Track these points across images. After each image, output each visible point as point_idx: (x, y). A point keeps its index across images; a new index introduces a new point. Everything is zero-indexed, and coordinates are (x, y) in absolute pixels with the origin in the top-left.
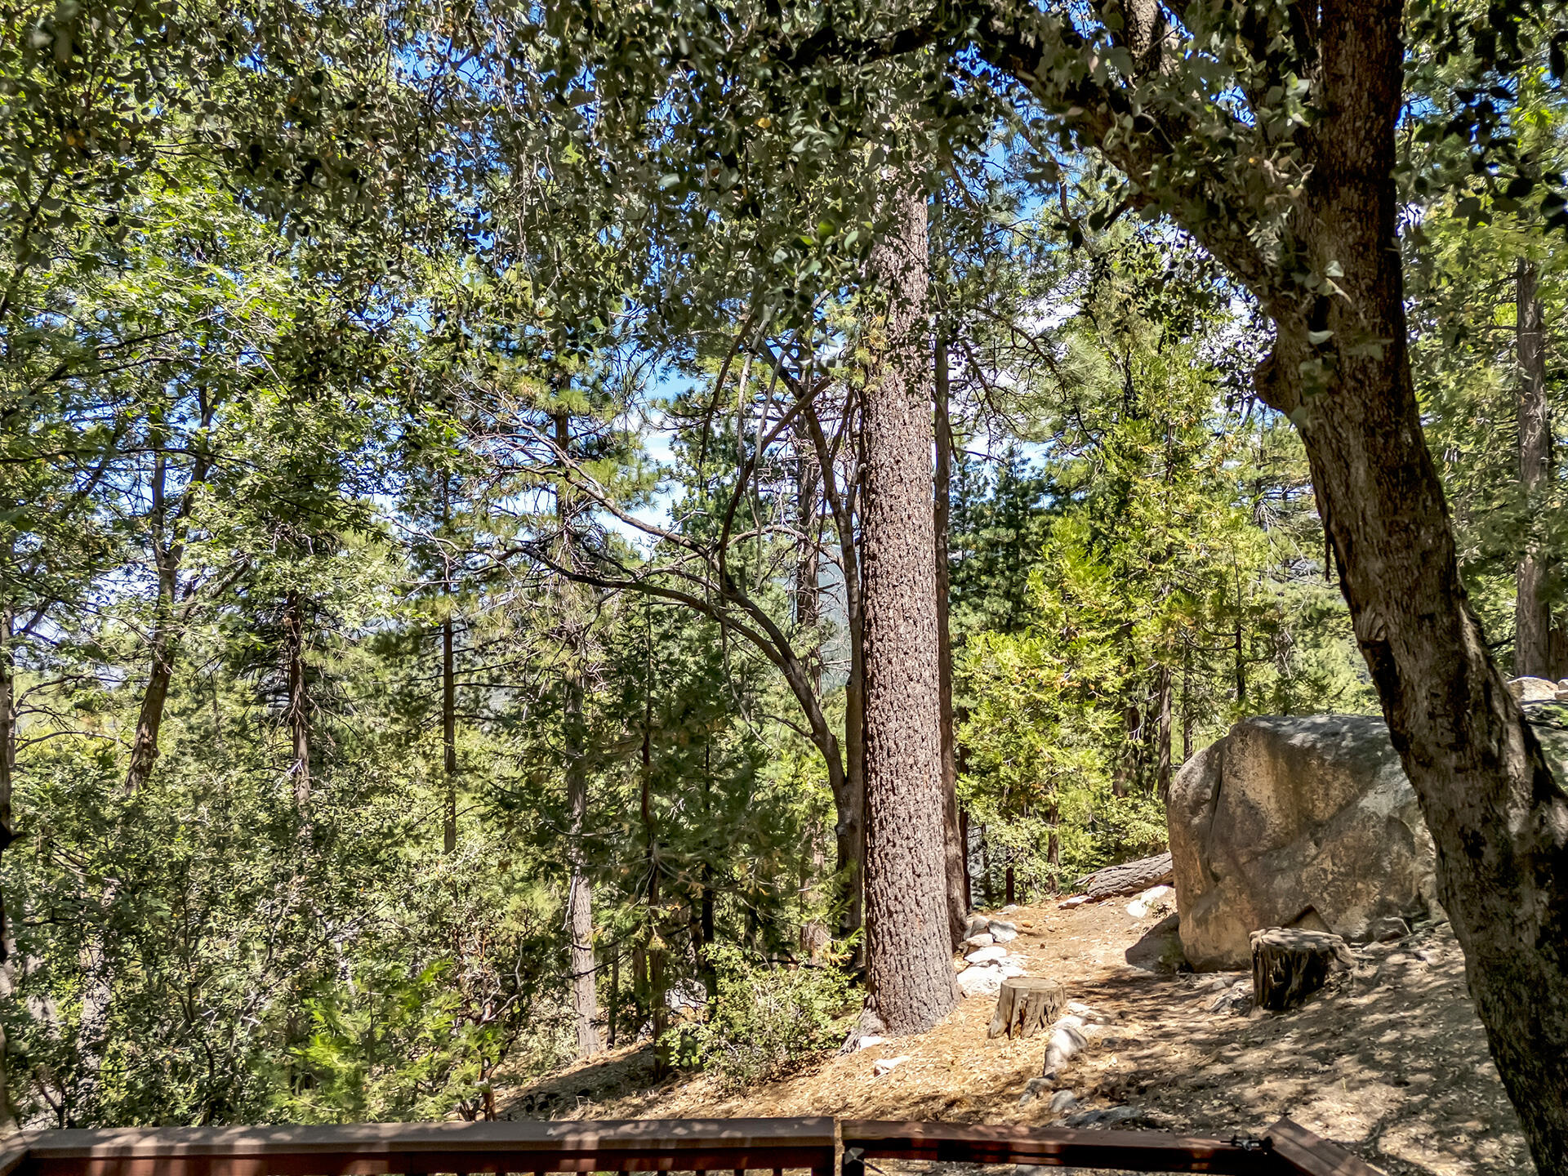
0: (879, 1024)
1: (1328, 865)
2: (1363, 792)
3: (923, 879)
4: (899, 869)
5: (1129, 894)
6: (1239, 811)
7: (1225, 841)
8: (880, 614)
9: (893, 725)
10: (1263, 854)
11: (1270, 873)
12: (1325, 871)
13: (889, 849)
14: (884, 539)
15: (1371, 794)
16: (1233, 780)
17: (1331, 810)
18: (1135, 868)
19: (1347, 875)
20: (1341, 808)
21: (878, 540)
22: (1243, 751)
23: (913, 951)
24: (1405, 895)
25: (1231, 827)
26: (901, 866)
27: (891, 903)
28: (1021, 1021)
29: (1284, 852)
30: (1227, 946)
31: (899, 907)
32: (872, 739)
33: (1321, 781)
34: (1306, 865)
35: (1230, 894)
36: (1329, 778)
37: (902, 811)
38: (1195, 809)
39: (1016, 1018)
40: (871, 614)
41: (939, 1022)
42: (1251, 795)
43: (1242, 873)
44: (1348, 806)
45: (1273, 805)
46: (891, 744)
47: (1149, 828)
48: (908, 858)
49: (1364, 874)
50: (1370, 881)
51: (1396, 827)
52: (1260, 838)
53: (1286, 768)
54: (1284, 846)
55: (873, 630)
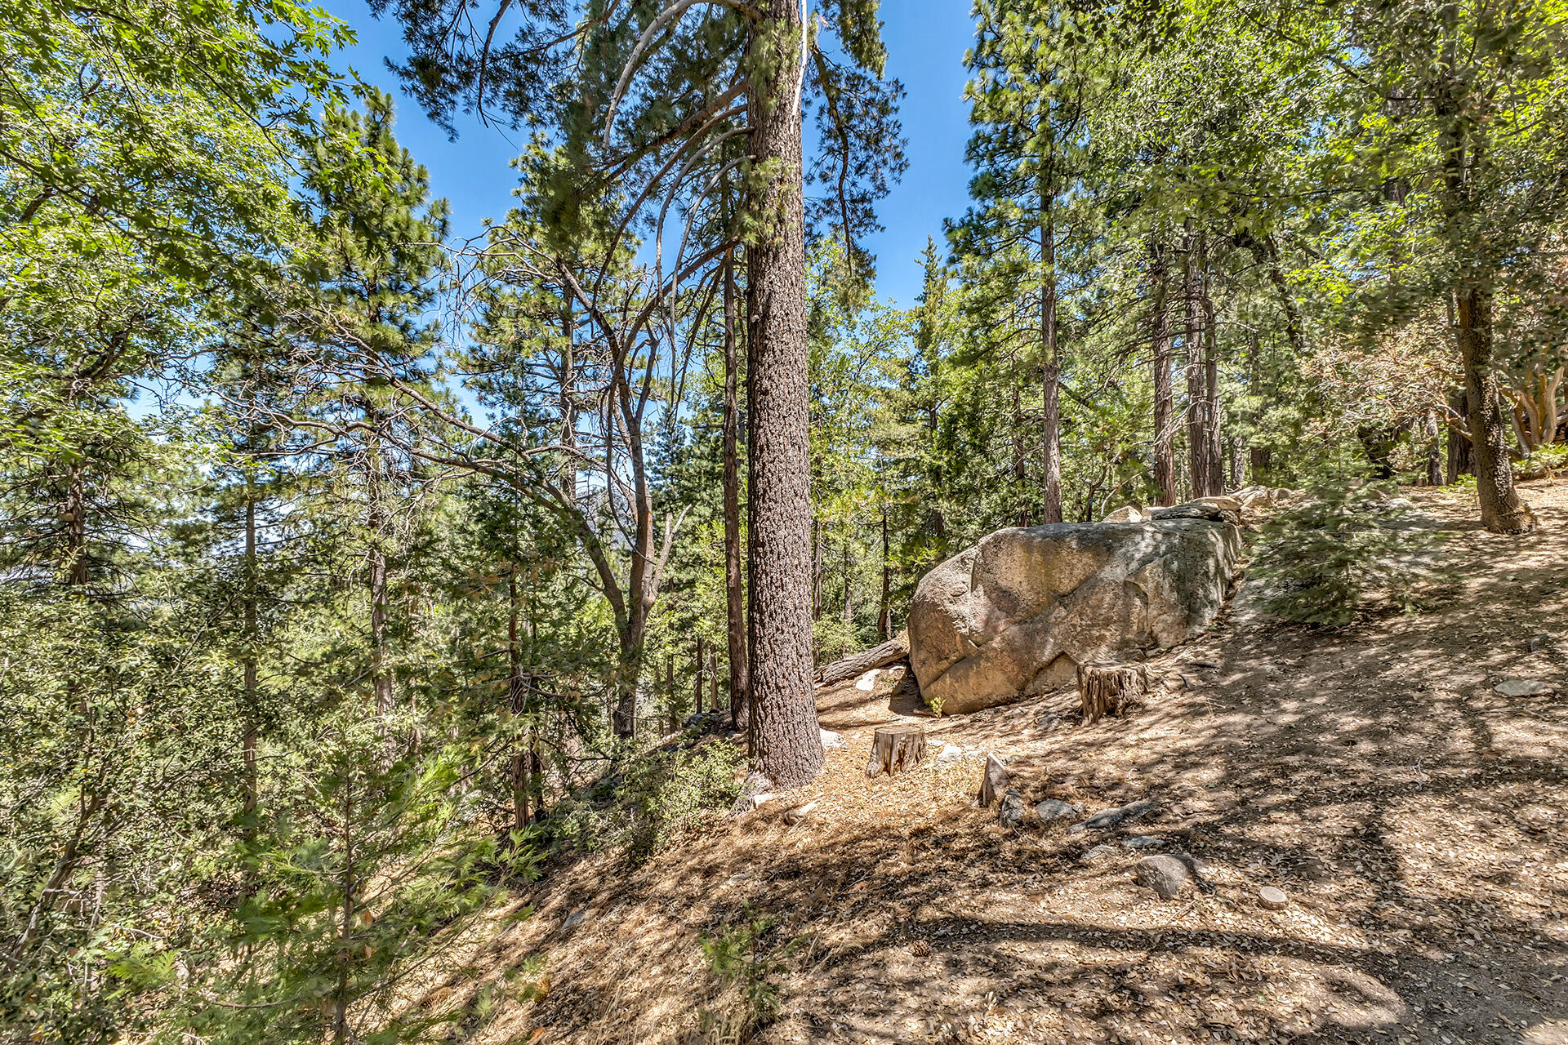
0: (768, 783)
1: (1077, 621)
2: (1101, 567)
4: (786, 652)
5: (852, 678)
6: (994, 595)
8: (772, 440)
9: (783, 532)
10: (1019, 624)
12: (1074, 626)
13: (778, 636)
14: (776, 378)
15: (1107, 568)
16: (984, 575)
17: (1075, 584)
18: (855, 660)
19: (1092, 626)
20: (1082, 582)
21: (770, 378)
22: (995, 552)
23: (798, 718)
26: (788, 649)
27: (779, 681)
28: (901, 761)
29: (1037, 620)
31: (786, 683)
32: (763, 545)
33: (1068, 564)
34: (1057, 624)
35: (992, 654)
36: (1074, 561)
37: (789, 604)
39: (895, 758)
40: (763, 440)
41: (818, 773)
43: (1003, 637)
44: (1089, 579)
45: (1025, 587)
46: (781, 548)
48: (794, 642)
49: (1107, 622)
50: (1113, 627)
51: (1130, 587)
52: (1015, 610)
53: (1039, 558)
54: (1036, 614)
55: (765, 454)
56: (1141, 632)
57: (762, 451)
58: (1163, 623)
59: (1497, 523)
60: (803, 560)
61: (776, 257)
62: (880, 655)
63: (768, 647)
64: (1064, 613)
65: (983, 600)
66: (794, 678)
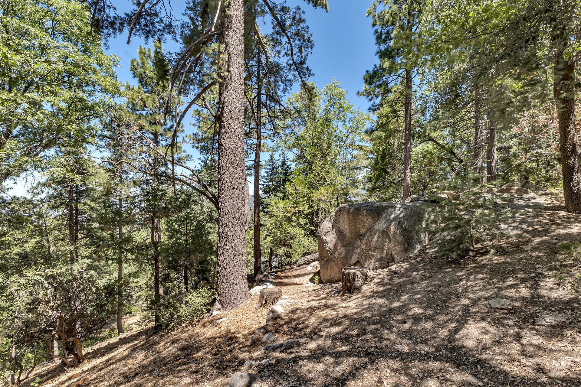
0: (220, 307)
1: (364, 247)
2: (375, 223)
3: (237, 257)
4: (228, 254)
5: (307, 264)
6: (338, 234)
9: (227, 204)
10: (345, 246)
11: (347, 251)
12: (363, 249)
13: (225, 247)
14: (226, 138)
15: (377, 224)
17: (365, 230)
18: (309, 257)
19: (369, 250)
20: (368, 229)
22: (339, 215)
23: (233, 281)
27: (225, 265)
28: (266, 303)
29: (351, 245)
30: (333, 275)
31: (228, 267)
33: (362, 221)
34: (357, 248)
35: (335, 259)
36: (365, 220)
37: (229, 234)
39: (264, 302)
41: (241, 305)
42: (341, 228)
44: (370, 228)
45: (348, 231)
46: (226, 210)
47: (314, 248)
48: (231, 250)
49: (375, 249)
50: (377, 251)
51: (385, 233)
52: (344, 241)
53: (352, 218)
54: (351, 243)
55: (221, 171)
56: (387, 254)
58: (395, 250)
59: (571, 207)
61: (226, 87)
63: (221, 251)
64: (360, 243)
65: (335, 235)
66: (231, 264)
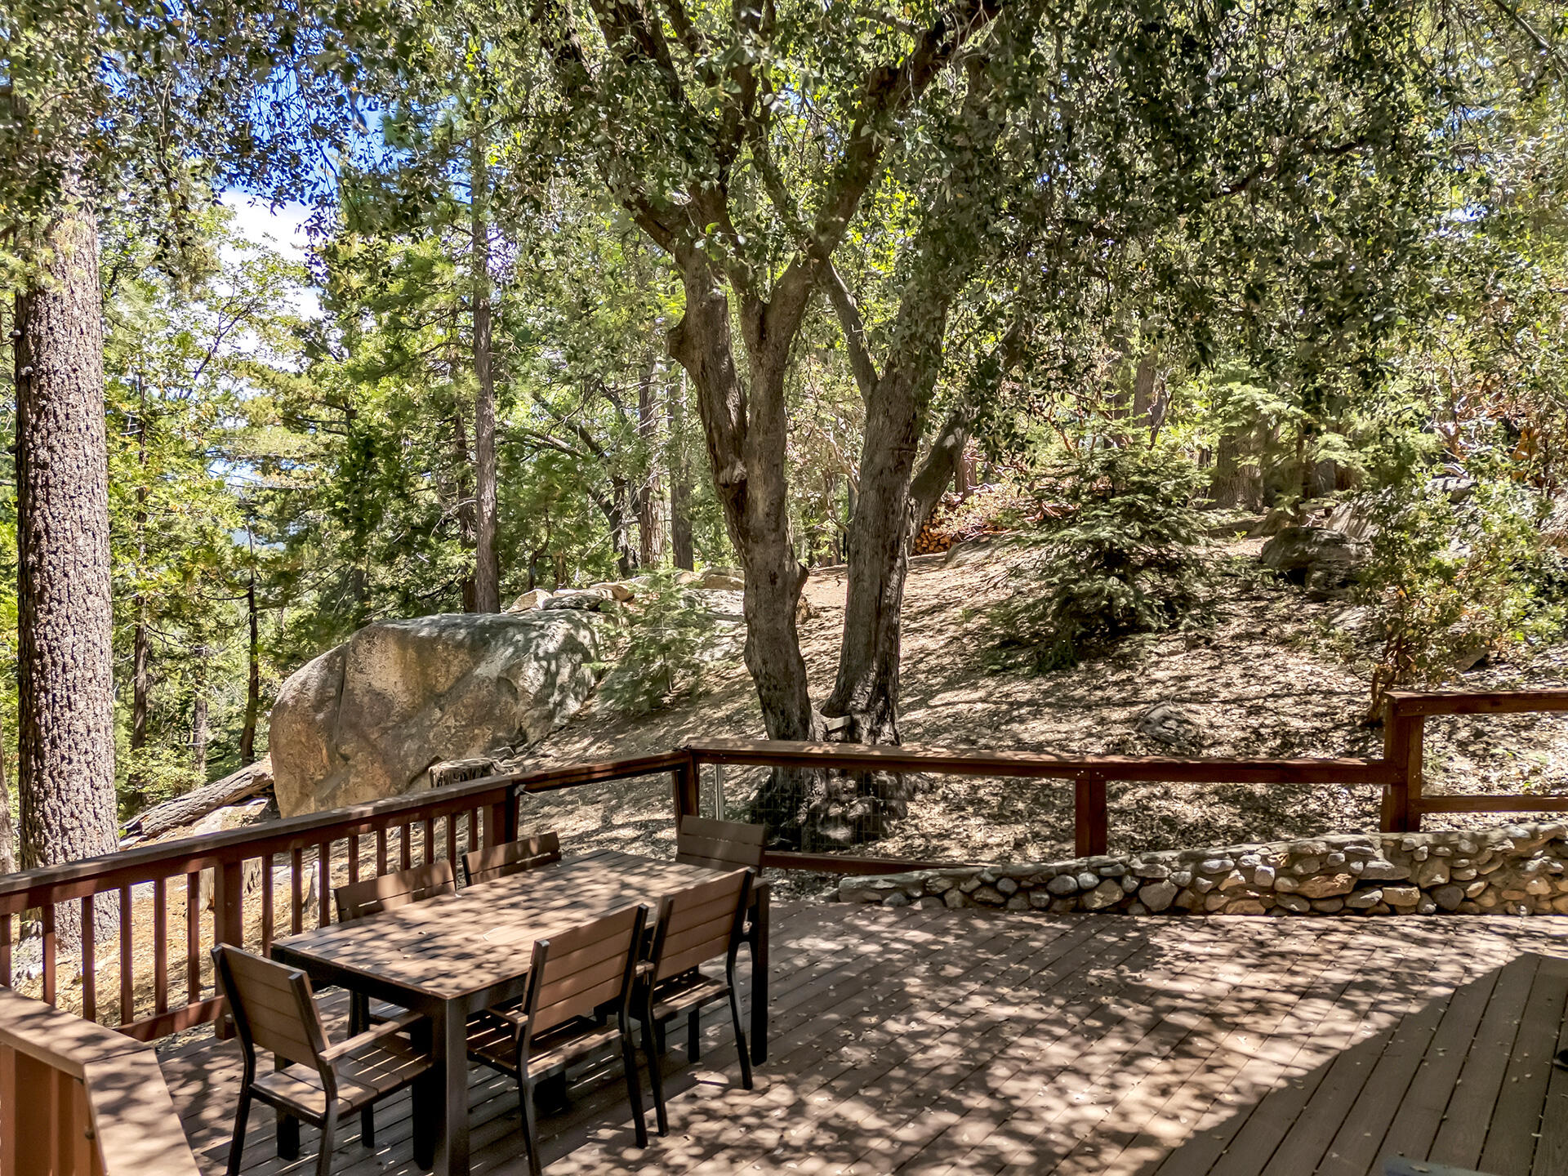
1: (452, 722)
2: (477, 664)
3: (102, 792)
4: (74, 786)
6: (366, 699)
7: (353, 726)
8: (53, 525)
9: (69, 639)
10: (393, 728)
11: (399, 740)
12: (448, 728)
13: (65, 767)
14: (58, 448)
15: (483, 664)
16: (358, 676)
17: (450, 683)
19: (466, 726)
20: (458, 680)
21: (51, 449)
22: (369, 651)
24: (510, 730)
25: (360, 714)
26: (77, 782)
29: (411, 722)
31: (76, 823)
32: (41, 656)
33: (444, 661)
34: (432, 727)
35: (361, 767)
36: (451, 658)
37: (80, 727)
38: (318, 706)
40: (40, 525)
42: (377, 685)
43: (374, 747)
44: (464, 677)
45: (400, 688)
46: (68, 658)
48: (86, 772)
49: (480, 721)
51: (503, 683)
52: (389, 713)
53: (414, 655)
54: (411, 718)
55: (44, 542)
57: (38, 537)
58: (532, 718)
60: (100, 672)
62: (233, 787)
63: (49, 781)
64: (439, 715)
66: (88, 816)
